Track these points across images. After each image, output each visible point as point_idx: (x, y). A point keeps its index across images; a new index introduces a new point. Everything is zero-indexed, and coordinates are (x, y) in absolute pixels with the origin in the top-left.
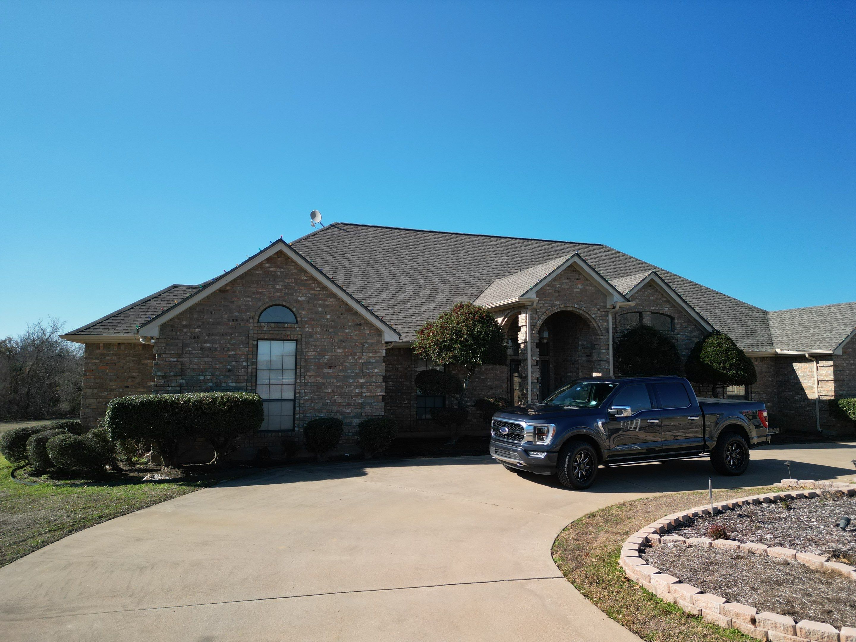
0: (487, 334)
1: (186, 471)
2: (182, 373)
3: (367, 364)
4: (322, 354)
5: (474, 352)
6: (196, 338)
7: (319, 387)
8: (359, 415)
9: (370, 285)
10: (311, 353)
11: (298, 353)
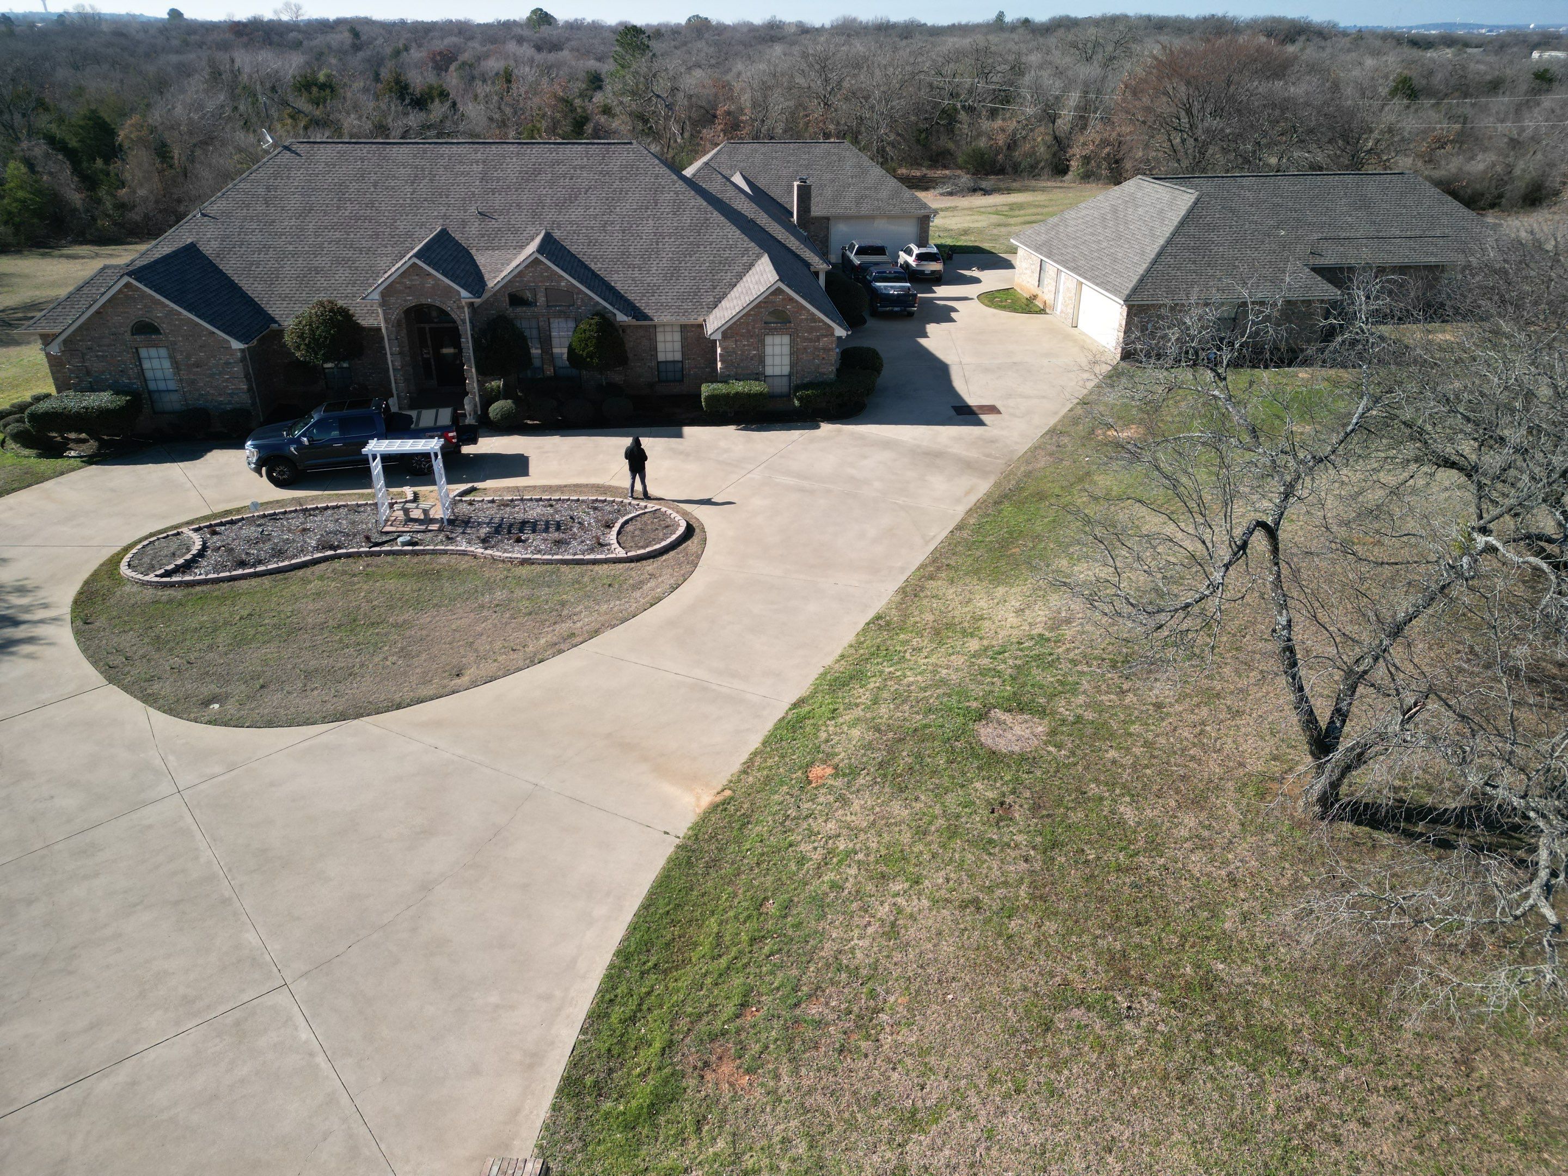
0: (326, 338)
1: (103, 444)
2: (88, 373)
3: (227, 363)
4: (188, 357)
5: (316, 354)
6: (90, 349)
7: (193, 382)
8: (230, 403)
9: (291, 248)
10: (179, 357)
11: (172, 358)
